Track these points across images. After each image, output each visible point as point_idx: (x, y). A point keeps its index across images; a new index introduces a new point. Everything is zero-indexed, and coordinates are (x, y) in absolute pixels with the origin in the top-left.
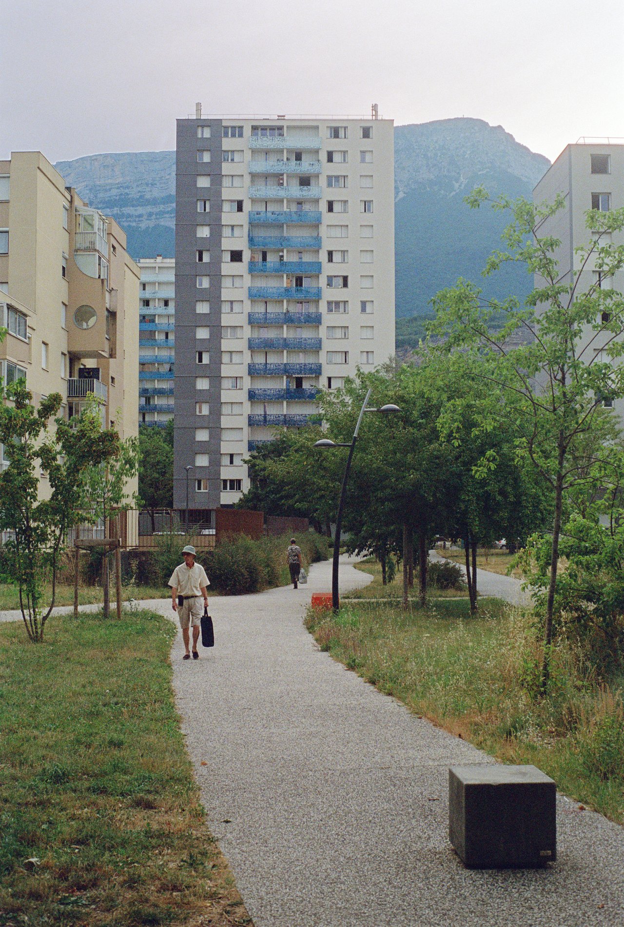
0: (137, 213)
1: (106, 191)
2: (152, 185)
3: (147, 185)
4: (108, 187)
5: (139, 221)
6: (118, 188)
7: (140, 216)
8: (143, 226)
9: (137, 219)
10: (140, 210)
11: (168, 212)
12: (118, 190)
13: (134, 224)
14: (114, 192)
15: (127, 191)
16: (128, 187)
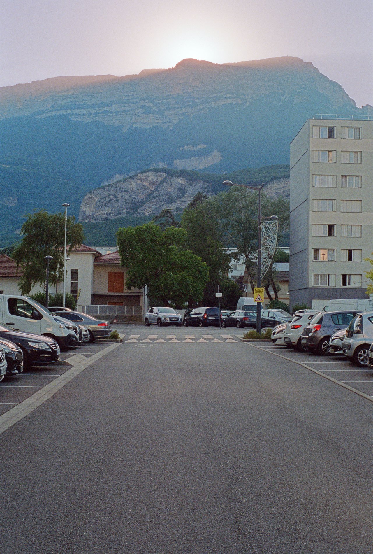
0: (81, 113)
1: (63, 99)
2: (92, 96)
3: (88, 96)
4: (64, 97)
5: (83, 118)
6: (71, 98)
7: (83, 115)
8: (85, 121)
9: (82, 117)
10: (84, 111)
11: (101, 113)
12: (70, 99)
13: (80, 120)
14: (69, 100)
15: (75, 99)
16: (76, 97)
